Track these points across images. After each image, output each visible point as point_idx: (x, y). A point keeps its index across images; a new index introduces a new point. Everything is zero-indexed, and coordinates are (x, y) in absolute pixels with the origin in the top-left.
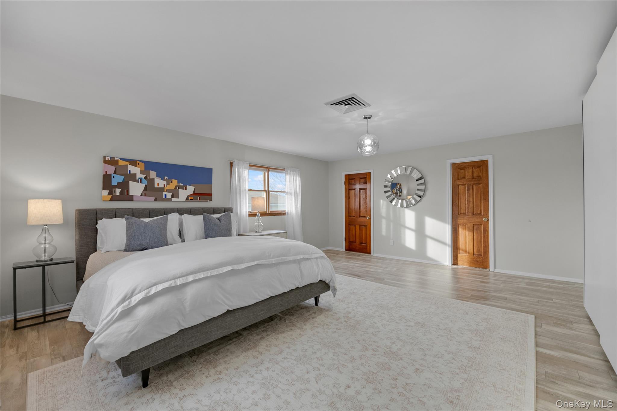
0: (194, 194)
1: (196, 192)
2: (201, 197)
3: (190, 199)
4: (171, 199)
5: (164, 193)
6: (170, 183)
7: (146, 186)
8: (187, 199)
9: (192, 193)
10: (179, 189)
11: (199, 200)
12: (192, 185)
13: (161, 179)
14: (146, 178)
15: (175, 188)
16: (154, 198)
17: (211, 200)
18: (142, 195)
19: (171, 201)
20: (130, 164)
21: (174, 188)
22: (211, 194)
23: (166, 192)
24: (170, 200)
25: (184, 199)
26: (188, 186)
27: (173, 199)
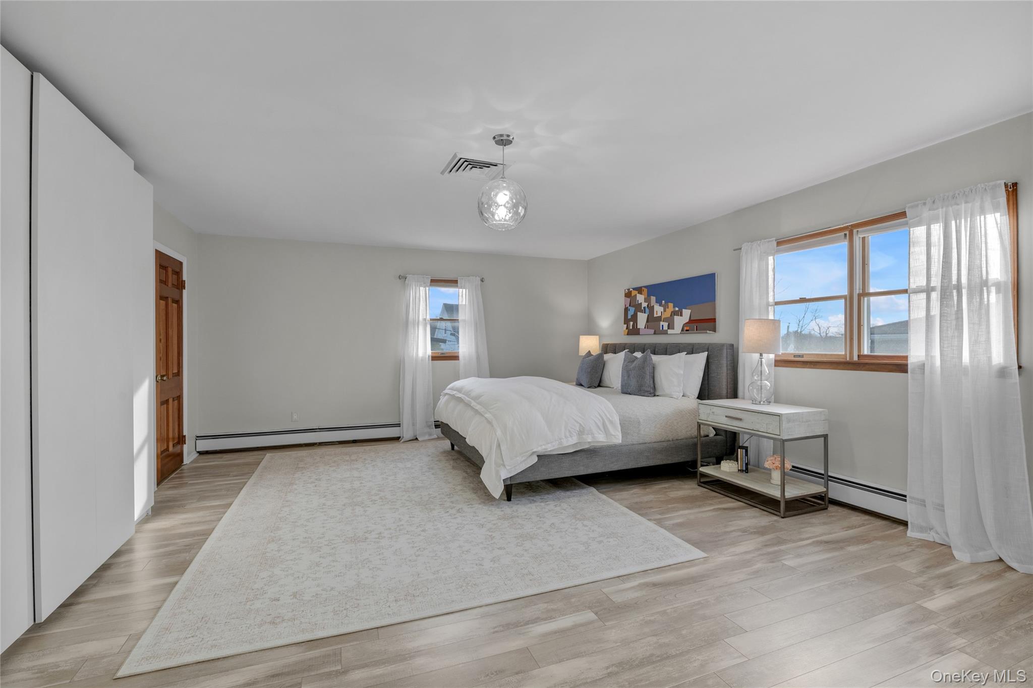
0: (691, 321)
1: (692, 319)
2: (700, 325)
3: (686, 330)
4: (667, 330)
5: (662, 323)
6: (667, 309)
7: (648, 315)
8: (682, 330)
9: (688, 321)
10: (675, 316)
11: (697, 330)
12: (687, 307)
13: (658, 304)
14: (648, 306)
15: (671, 316)
16: (653, 331)
17: (714, 330)
18: (645, 328)
19: (667, 334)
20: (638, 293)
21: (669, 316)
22: (715, 319)
23: (663, 321)
24: (665, 333)
25: (680, 331)
26: (683, 310)
27: (670, 331)
